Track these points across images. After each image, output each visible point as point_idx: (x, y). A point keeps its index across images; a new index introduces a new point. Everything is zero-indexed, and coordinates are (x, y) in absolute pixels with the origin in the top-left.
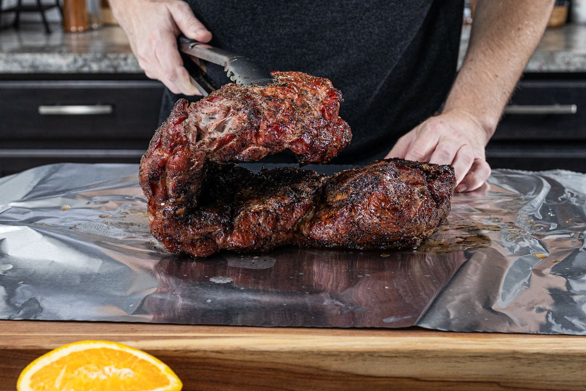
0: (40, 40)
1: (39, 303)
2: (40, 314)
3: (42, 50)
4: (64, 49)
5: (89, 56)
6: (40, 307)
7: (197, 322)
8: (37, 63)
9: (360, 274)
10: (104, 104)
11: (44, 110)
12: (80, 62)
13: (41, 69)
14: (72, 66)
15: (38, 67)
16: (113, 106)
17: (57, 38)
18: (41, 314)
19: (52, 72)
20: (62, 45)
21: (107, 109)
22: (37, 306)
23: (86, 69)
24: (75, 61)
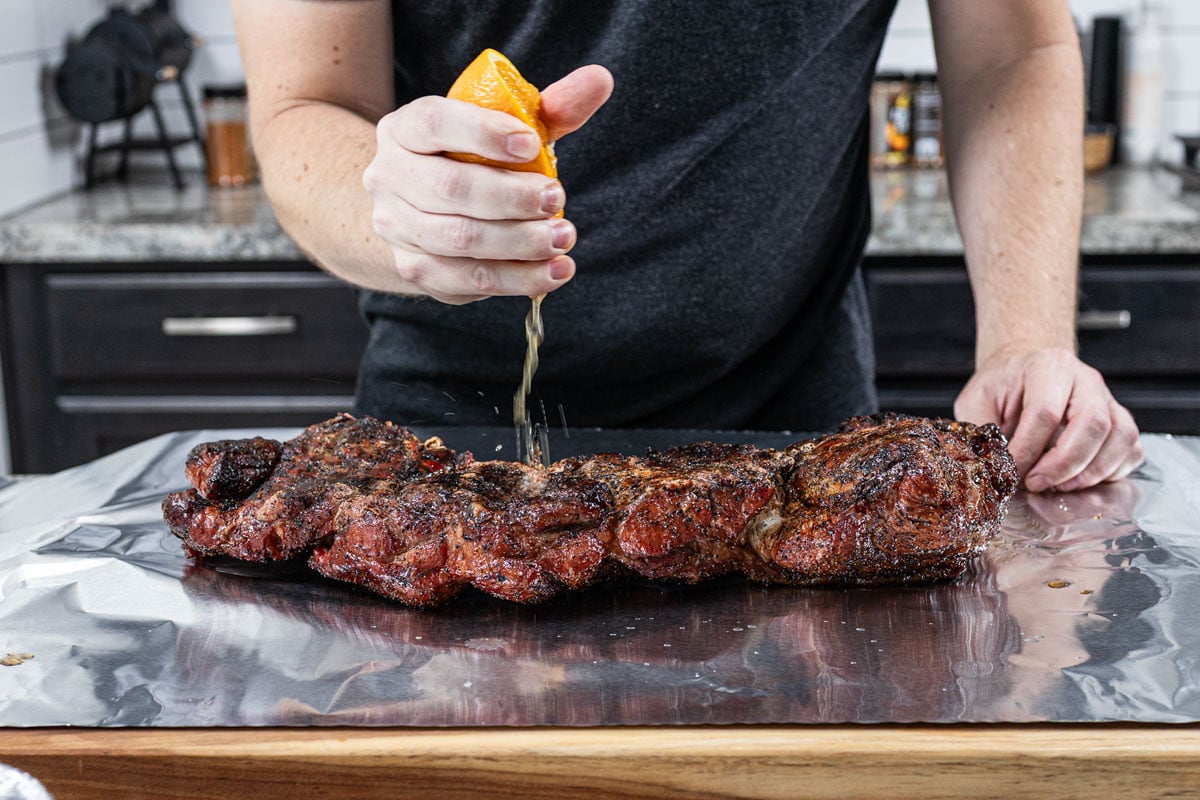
0: (164, 200)
1: (152, 697)
2: (158, 717)
3: (169, 219)
4: (210, 217)
5: (253, 229)
6: (154, 703)
7: (452, 722)
8: (160, 243)
9: (736, 626)
10: (281, 314)
11: (174, 326)
12: (238, 241)
13: (168, 253)
14: (223, 248)
15: (160, 250)
16: (298, 318)
17: (195, 197)
18: (159, 715)
19: (187, 259)
20: (205, 210)
21: (285, 324)
22: (149, 701)
23: (247, 254)
24: (228, 238)
